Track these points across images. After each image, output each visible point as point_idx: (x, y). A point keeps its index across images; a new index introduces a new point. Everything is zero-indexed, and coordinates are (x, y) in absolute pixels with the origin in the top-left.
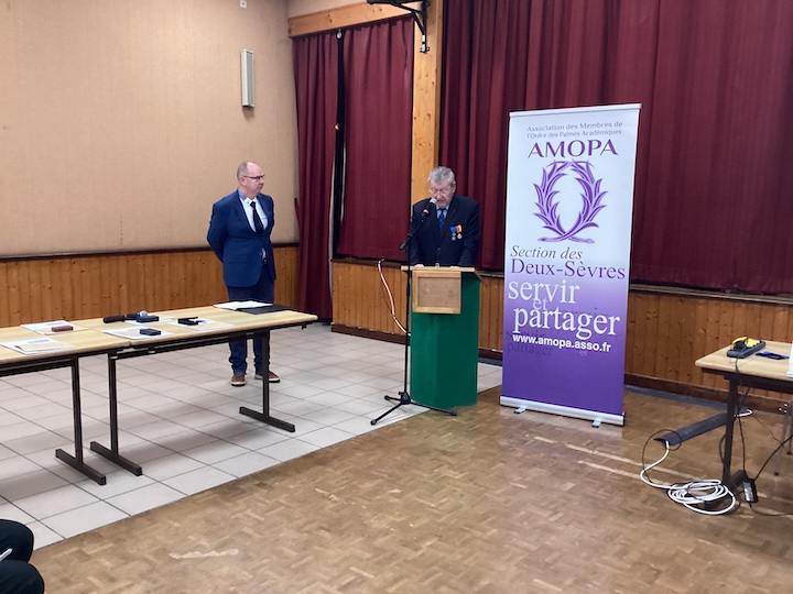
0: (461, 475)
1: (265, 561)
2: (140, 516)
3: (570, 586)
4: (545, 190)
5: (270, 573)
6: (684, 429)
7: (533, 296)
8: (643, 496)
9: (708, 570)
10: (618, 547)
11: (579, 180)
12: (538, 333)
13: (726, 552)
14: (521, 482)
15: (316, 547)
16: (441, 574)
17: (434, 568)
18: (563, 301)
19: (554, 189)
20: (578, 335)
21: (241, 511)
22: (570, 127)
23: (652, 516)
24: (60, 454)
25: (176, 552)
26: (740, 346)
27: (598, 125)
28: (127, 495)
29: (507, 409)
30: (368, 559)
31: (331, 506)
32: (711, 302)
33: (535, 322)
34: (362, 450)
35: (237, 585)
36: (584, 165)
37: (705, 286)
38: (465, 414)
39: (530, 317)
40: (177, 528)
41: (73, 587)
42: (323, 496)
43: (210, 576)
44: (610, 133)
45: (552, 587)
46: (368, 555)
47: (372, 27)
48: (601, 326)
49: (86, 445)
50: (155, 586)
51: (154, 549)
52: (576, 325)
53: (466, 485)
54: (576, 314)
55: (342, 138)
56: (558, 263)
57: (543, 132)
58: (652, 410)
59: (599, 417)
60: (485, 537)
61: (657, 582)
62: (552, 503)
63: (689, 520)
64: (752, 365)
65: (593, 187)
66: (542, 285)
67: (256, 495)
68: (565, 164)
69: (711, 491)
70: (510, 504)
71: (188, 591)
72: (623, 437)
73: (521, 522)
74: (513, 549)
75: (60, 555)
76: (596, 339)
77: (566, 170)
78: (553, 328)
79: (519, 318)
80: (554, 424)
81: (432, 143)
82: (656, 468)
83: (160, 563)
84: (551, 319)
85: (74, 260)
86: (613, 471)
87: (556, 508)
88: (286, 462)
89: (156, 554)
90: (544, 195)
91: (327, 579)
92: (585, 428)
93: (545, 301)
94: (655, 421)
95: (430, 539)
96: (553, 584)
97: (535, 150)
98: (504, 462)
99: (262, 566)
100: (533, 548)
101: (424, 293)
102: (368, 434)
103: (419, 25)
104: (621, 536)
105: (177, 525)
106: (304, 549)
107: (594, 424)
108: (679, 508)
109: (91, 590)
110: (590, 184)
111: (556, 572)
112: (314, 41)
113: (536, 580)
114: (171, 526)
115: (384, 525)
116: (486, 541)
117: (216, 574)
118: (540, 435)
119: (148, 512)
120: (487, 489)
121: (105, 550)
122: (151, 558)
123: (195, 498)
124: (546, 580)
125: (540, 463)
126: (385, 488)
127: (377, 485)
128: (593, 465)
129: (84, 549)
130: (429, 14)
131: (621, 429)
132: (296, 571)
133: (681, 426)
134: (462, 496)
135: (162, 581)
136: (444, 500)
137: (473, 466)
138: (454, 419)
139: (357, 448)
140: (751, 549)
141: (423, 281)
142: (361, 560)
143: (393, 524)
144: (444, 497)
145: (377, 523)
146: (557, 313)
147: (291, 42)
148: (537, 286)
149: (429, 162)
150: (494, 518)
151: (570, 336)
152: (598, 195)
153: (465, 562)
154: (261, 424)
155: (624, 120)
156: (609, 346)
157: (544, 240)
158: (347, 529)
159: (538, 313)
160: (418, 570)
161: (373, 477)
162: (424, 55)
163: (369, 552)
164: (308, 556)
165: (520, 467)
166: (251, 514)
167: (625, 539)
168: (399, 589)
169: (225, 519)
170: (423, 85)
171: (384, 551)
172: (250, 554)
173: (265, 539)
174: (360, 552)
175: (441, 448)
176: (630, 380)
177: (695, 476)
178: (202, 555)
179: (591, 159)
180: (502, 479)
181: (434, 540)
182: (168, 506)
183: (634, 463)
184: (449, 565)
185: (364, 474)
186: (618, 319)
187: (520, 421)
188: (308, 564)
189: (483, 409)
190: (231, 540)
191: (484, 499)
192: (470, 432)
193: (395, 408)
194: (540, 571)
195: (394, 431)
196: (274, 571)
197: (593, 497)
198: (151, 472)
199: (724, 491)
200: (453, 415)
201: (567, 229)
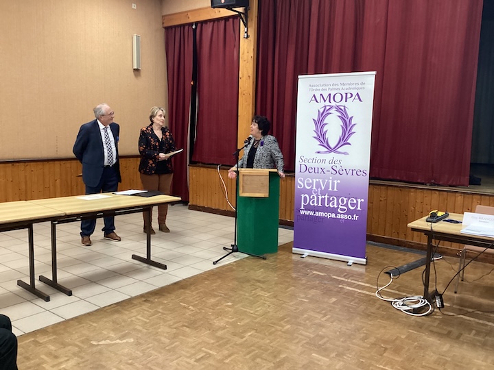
0: (269, 294)
1: (150, 345)
2: (72, 319)
3: (333, 357)
4: (320, 123)
5: (153, 352)
6: (402, 267)
7: (312, 187)
8: (377, 305)
9: (415, 347)
10: (362, 335)
11: (339, 116)
12: (315, 209)
13: (425, 337)
14: (305, 298)
15: (181, 337)
16: (257, 351)
17: (253, 348)
18: (330, 189)
19: (325, 122)
20: (339, 210)
21: (135, 316)
22: (334, 85)
23: (383, 317)
24: (20, 283)
25: (95, 341)
26: (434, 216)
27: (351, 84)
28: (62, 308)
29: (297, 255)
30: (213, 344)
31: (190, 313)
32: (418, 191)
33: (313, 202)
34: (209, 280)
35: (134, 359)
36: (342, 108)
37: (413, 181)
38: (271, 258)
39: (310, 200)
40: (95, 327)
41: (32, 362)
42: (184, 307)
43: (116, 354)
44: (358, 89)
45: (323, 358)
47: (214, 22)
48: (352, 205)
49: (37, 277)
50: (83, 360)
51: (81, 339)
52: (338, 204)
53: (272, 300)
54: (338, 198)
55: (195, 90)
56: (327, 166)
57: (318, 88)
58: (382, 256)
59: (351, 260)
60: (283, 330)
61: (385, 354)
62: (323, 310)
63: (404, 319)
64: (440, 227)
65: (348, 121)
66: (318, 180)
67: (144, 307)
68: (331, 107)
69: (417, 303)
70: (298, 311)
71: (103, 363)
72: (366, 271)
73: (305, 321)
74: (300, 337)
75: (22, 343)
76: (349, 212)
77: (333, 111)
78: (324, 206)
79: (304, 200)
80: (325, 264)
81: (251, 94)
82: (385, 289)
83: (86, 347)
84: (323, 200)
85: (26, 164)
86: (359, 290)
87: (325, 313)
88: (162, 288)
89: (82, 342)
90: (319, 125)
91: (188, 355)
92: (343, 266)
93: (319, 189)
94: (386, 262)
95: (250, 332)
96: (323, 356)
97: (314, 99)
98: (294, 286)
99: (148, 348)
100: (312, 336)
101: (246, 184)
102: (212, 270)
103: (243, 22)
104: (364, 329)
105: (95, 325)
106: (174, 338)
107: (349, 264)
108: (398, 312)
109: (43, 363)
110: (346, 119)
111: (326, 350)
112: (178, 30)
113: (313, 354)
114: (91, 325)
115: (222, 324)
116: (284, 332)
117: (120, 353)
118: (316, 271)
119: (76, 318)
120: (285, 302)
121: (51, 340)
122: (80, 344)
123: (106, 309)
124: (319, 354)
125: (316, 287)
126: (223, 302)
127: (218, 301)
128: (348, 288)
129: (37, 339)
130: (249, 15)
131: (364, 267)
132: (169, 351)
133: (400, 265)
134: (269, 306)
135: (87, 357)
136: (258, 309)
137: (276, 289)
138: (265, 262)
139: (206, 279)
140: (440, 335)
141: (246, 178)
142: (208, 344)
143: (227, 323)
144: (259, 307)
145: (218, 323)
146: (326, 197)
147: (164, 30)
148: (314, 180)
149: (249, 105)
150: (288, 319)
151: (334, 211)
152: (351, 126)
153: (271, 345)
155: (367, 81)
156: (357, 217)
157: (319, 152)
158: (200, 326)
159: (316, 197)
160: (243, 350)
161: (215, 296)
162: (246, 40)
163: (213, 339)
164: (176, 342)
165: (304, 289)
166: (142, 318)
167: (366, 330)
168: (232, 360)
169: (124, 321)
170: (245, 58)
171: (222, 338)
172: (141, 341)
173: (149, 333)
174: (208, 339)
175: (256, 278)
176: (370, 238)
177: (409, 294)
178: (111, 342)
179: (347, 104)
180: (293, 296)
181: (253, 332)
182: (89, 314)
183: (371, 286)
184: (261, 346)
185: (210, 294)
186: (363, 200)
187: (304, 262)
188: (176, 347)
189: (282, 255)
190: (129, 333)
191: (282, 308)
192: (274, 269)
193: (228, 255)
194: (316, 349)
195: (228, 269)
196: (156, 351)
197: (348, 307)
198: (78, 293)
199: (425, 302)
200: (264, 259)
201: (332, 146)
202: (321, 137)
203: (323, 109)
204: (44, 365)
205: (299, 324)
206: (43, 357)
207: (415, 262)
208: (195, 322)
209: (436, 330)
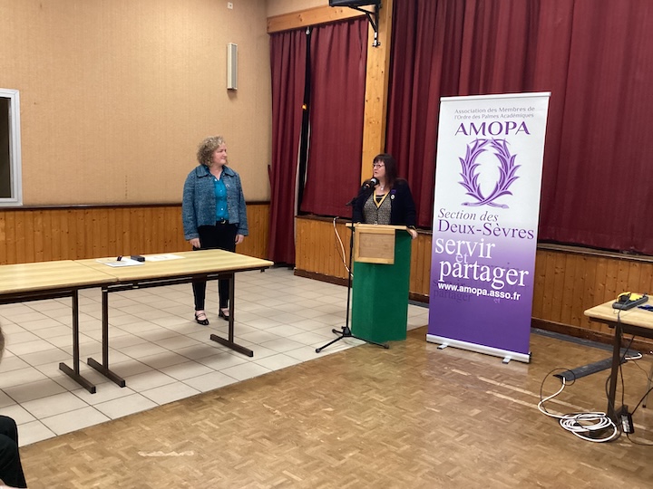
0: (385, 399)
1: (215, 462)
2: (120, 419)
4: (469, 163)
5: (217, 472)
6: (581, 368)
7: (456, 252)
8: (538, 423)
10: (511, 466)
11: (496, 155)
12: (460, 282)
13: (604, 475)
14: (435, 407)
15: (257, 453)
16: (357, 481)
17: (353, 475)
18: (481, 256)
19: (476, 162)
20: (493, 285)
21: (201, 420)
22: (490, 110)
23: (544, 441)
24: (63, 367)
25: (144, 451)
27: (514, 109)
28: (111, 403)
29: (432, 345)
30: (299, 465)
31: (274, 419)
32: (610, 261)
33: (457, 273)
34: (306, 374)
35: (189, 480)
36: (501, 143)
37: (606, 247)
38: (396, 348)
39: (453, 269)
40: (147, 431)
41: (59, 475)
42: (269, 411)
43: (168, 472)
44: (524, 116)
46: (299, 462)
47: (334, 26)
48: (512, 278)
50: (124, 477)
51: (127, 447)
52: (492, 277)
53: (389, 407)
54: (492, 268)
55: (307, 116)
56: (478, 224)
57: (467, 115)
58: (555, 351)
59: (509, 355)
60: (398, 452)
62: (459, 426)
63: (575, 446)
64: (634, 317)
65: (508, 161)
66: (464, 242)
67: (215, 408)
68: (486, 142)
69: (596, 422)
70: (424, 425)
71: (149, 483)
72: (529, 373)
73: (431, 441)
74: (422, 463)
75: (52, 448)
76: (507, 289)
77: (487, 147)
78: (471, 278)
79: (444, 269)
80: (470, 359)
81: (380, 122)
82: (552, 400)
83: (130, 459)
84: (471, 271)
85: (87, 211)
86: (515, 401)
87: (462, 430)
88: (242, 381)
89: (128, 452)
90: (467, 167)
91: (263, 479)
92: (496, 364)
93: (465, 255)
94: (557, 360)
95: (352, 451)
97: (461, 129)
98: (422, 389)
99: (212, 466)
100: (439, 463)
101: (364, 245)
102: (313, 361)
103: (372, 24)
104: (515, 457)
105: (147, 429)
106: (247, 454)
107: (505, 360)
108: (568, 435)
109: (72, 478)
110: (506, 159)
112: (287, 37)
114: (143, 429)
115: (316, 438)
116: (400, 455)
117: (173, 470)
118: (457, 368)
119: (125, 418)
120: (406, 412)
121: (87, 448)
122: (123, 455)
123: (165, 407)
125: (453, 391)
126: (321, 406)
127: (315, 404)
128: (499, 395)
129: (71, 445)
130: (380, 16)
131: (527, 366)
132: (238, 472)
133: (578, 366)
134: (384, 416)
135: (130, 474)
136: (369, 419)
137: (397, 391)
138: (386, 352)
139: (302, 372)
140: (626, 473)
141: (363, 237)
142: (293, 465)
143: (323, 437)
144: (369, 416)
145: (310, 436)
146: (475, 266)
147: (269, 37)
148: (459, 243)
149: (377, 137)
150: (409, 435)
151: (486, 285)
152: (512, 168)
153: (379, 472)
154: (227, 349)
155: (536, 106)
156: (518, 296)
157: (466, 204)
158: (285, 439)
159: (460, 266)
160: (339, 476)
161: (312, 397)
162: (376, 49)
163: (300, 459)
164: (250, 459)
165: (437, 394)
166: (209, 423)
167: (517, 459)
169: (186, 426)
170: (374, 73)
171: (313, 459)
172: (204, 456)
173: (217, 444)
174: (293, 458)
175: (371, 375)
176: (536, 324)
177: (586, 408)
178: (164, 455)
179: (507, 138)
180: (420, 403)
181: (356, 452)
182: (143, 413)
183: (533, 394)
184: (365, 474)
185: (305, 394)
186: (527, 273)
187: (441, 355)
188: (248, 466)
189: (411, 344)
190: (189, 443)
191: (402, 420)
192: (399, 363)
193: (338, 340)
194: (440, 482)
195: (335, 359)
196: (221, 470)
197: (495, 423)
198: (133, 384)
199: (608, 422)
200: (386, 348)
201: (486, 196)
202: (471, 183)
203: (475, 143)
204: (73, 482)
205: (423, 445)
207: (599, 362)
208: (279, 432)
209: (621, 464)
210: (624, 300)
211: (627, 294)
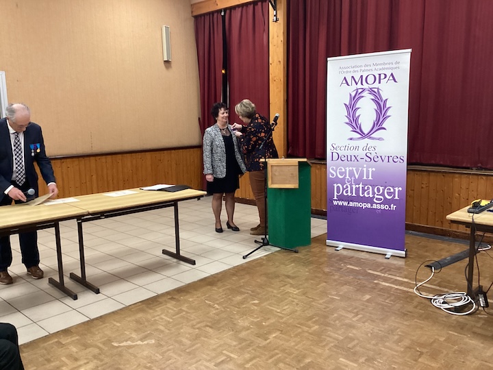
0: (297, 291)
1: (171, 347)
2: (97, 319)
3: (363, 363)
4: (352, 108)
5: (173, 355)
6: (445, 259)
7: (346, 176)
8: (415, 303)
9: (455, 351)
10: (396, 337)
11: (373, 99)
12: (349, 199)
13: (467, 340)
14: (336, 295)
15: (203, 338)
16: (280, 355)
17: (276, 351)
18: (365, 178)
19: (357, 107)
20: (375, 200)
21: (158, 315)
22: (366, 66)
23: (420, 317)
24: (51, 281)
25: (116, 342)
27: (384, 64)
28: (90, 306)
29: (331, 248)
30: (235, 346)
31: (214, 312)
32: (463, 176)
33: (347, 192)
34: (237, 276)
35: (152, 363)
36: (376, 90)
37: (459, 166)
38: (303, 251)
39: (344, 189)
40: (118, 327)
41: (53, 364)
42: (210, 305)
43: (135, 356)
44: (392, 69)
45: (351, 363)
46: (235, 343)
47: (243, 8)
48: (389, 194)
50: (102, 363)
51: (103, 340)
52: (374, 193)
53: (300, 297)
54: (373, 186)
55: (226, 79)
56: (361, 153)
57: (349, 70)
58: (425, 247)
59: (390, 252)
60: (310, 331)
61: (420, 359)
62: (355, 309)
63: (444, 319)
64: (484, 218)
65: (382, 104)
66: (351, 168)
67: (169, 305)
68: (364, 90)
69: (459, 300)
70: (328, 309)
71: (122, 367)
72: (405, 265)
73: (335, 321)
74: (328, 339)
75: (46, 344)
76: (386, 202)
77: (365, 94)
78: (358, 195)
79: (337, 190)
80: (360, 257)
81: (282, 80)
82: (424, 285)
83: (106, 348)
84: (357, 190)
85: (63, 160)
86: (396, 287)
87: (358, 312)
88: (189, 284)
89: (104, 344)
90: (350, 110)
91: (208, 358)
92: (380, 259)
93: (353, 178)
94: (427, 254)
95: (275, 333)
96: (352, 361)
97: (344, 82)
98: (325, 282)
99: (169, 350)
100: (341, 338)
101: (275, 175)
102: (241, 265)
103: (272, 5)
104: (398, 330)
105: (118, 324)
106: (196, 339)
107: (386, 256)
108: (438, 310)
109: (62, 366)
110: (380, 102)
111: (355, 354)
112: (207, 18)
113: (341, 359)
114: (115, 325)
115: (246, 324)
116: (310, 333)
117: (139, 355)
118: (351, 265)
119: (101, 317)
120: (314, 300)
121: (73, 341)
122: (101, 346)
123: (130, 307)
124: (347, 359)
125: (349, 283)
126: (249, 300)
127: (244, 298)
128: (384, 283)
129: (61, 340)
131: (404, 260)
132: (189, 353)
133: (443, 257)
134: (297, 304)
135: (107, 360)
136: (286, 307)
137: (306, 285)
138: (296, 255)
139: (234, 275)
140: (484, 338)
141: (275, 168)
142: (230, 346)
143: (252, 323)
144: (286, 305)
145: (242, 322)
146: (361, 186)
147: (193, 19)
148: (347, 169)
149: (280, 91)
150: (317, 318)
151: (370, 200)
152: (385, 109)
153: (296, 348)
154: (175, 260)
155: (400, 61)
156: (395, 207)
157: (351, 139)
158: (223, 326)
159: (349, 186)
160: (266, 353)
161: (242, 293)
162: (276, 24)
163: (235, 341)
164: (197, 344)
165: (336, 285)
166: (164, 317)
167: (403, 332)
168: (253, 365)
169: (148, 321)
170: (275, 42)
171: (245, 340)
172: (162, 343)
173: (171, 333)
174: (230, 341)
175: (286, 273)
176: (409, 227)
177: (451, 290)
178: (132, 344)
179: (380, 86)
180: (324, 293)
181: (278, 333)
182: (114, 313)
183: (410, 281)
184: (286, 349)
185: (236, 291)
186: (400, 189)
187: (338, 255)
188: (197, 349)
189: (315, 248)
190: (151, 334)
191: (311, 306)
192: (307, 263)
193: (259, 248)
194: (344, 353)
195: (257, 263)
196: (176, 354)
197: (382, 305)
198: (105, 291)
199: (468, 300)
200: (296, 252)
201: (366, 132)
202: (354, 123)
203: (355, 92)
204: (63, 368)
206: (64, 359)
207: (459, 254)
208: (218, 322)
209: (479, 331)
210: (476, 206)
211: (478, 201)
